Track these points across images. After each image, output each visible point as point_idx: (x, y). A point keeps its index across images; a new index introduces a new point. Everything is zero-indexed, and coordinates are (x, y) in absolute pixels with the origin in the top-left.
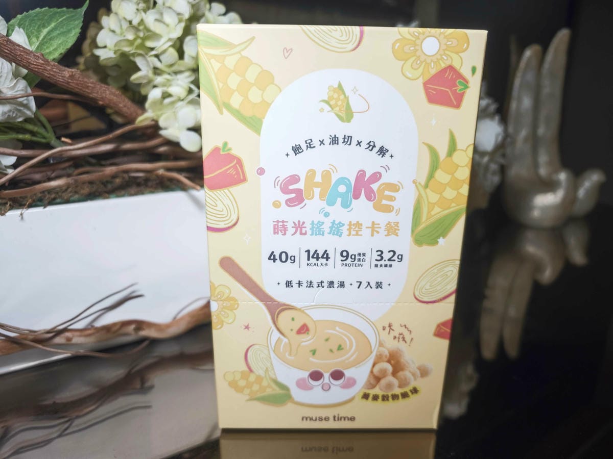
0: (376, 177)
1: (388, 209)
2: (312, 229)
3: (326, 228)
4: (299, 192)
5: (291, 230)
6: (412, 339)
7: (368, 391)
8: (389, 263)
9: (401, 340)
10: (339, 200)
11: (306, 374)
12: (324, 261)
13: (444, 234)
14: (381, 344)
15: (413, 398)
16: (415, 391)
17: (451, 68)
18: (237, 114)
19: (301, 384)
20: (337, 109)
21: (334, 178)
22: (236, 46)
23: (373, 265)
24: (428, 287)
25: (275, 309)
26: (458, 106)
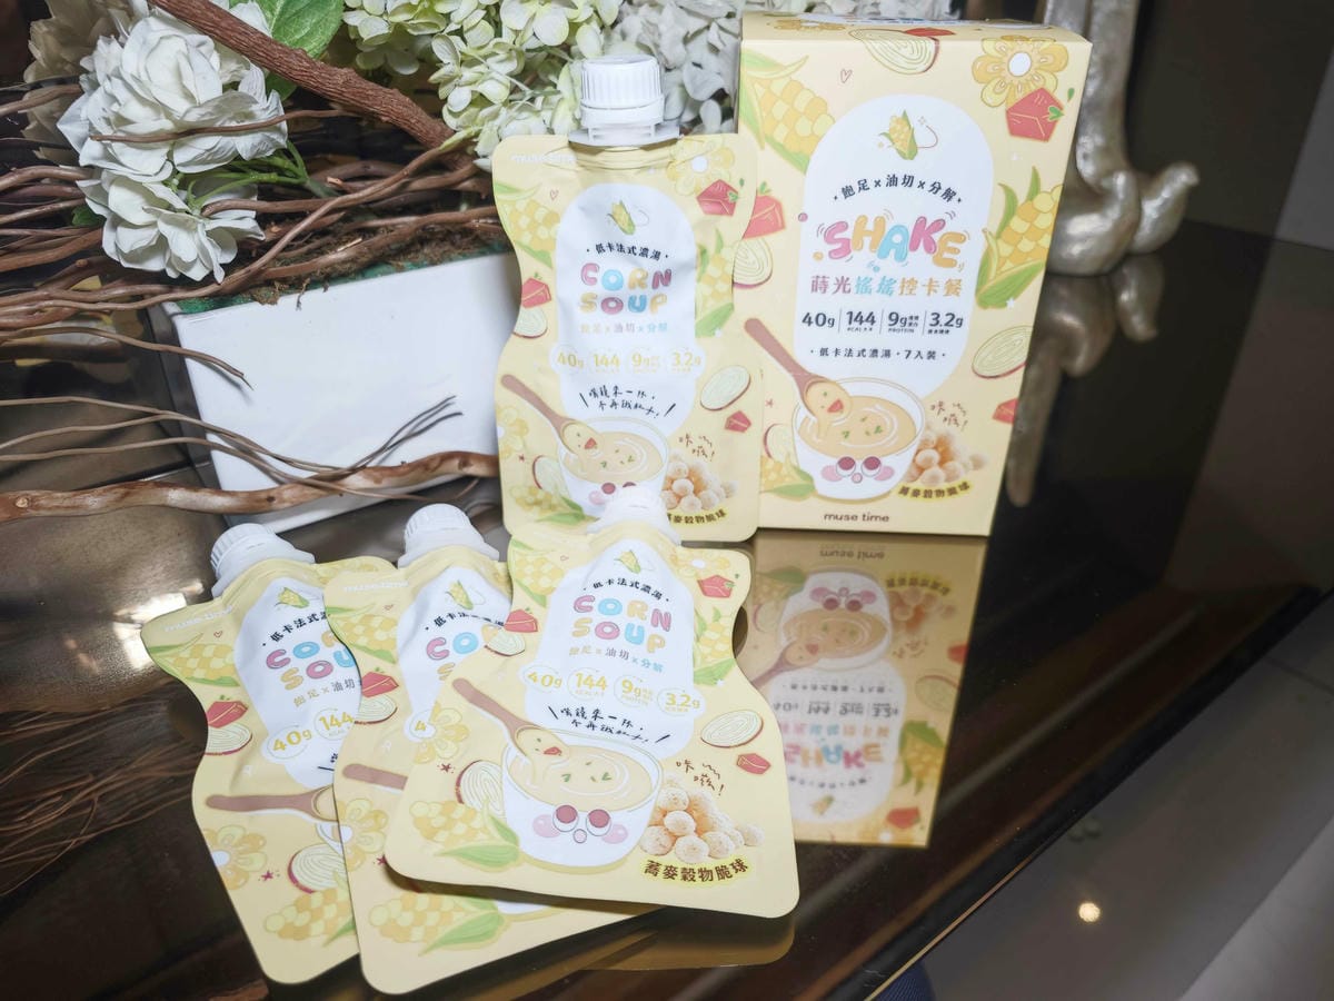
0: (939, 224)
1: (951, 263)
2: (858, 285)
3: (874, 285)
4: (846, 242)
5: (832, 287)
6: (966, 422)
7: (907, 485)
8: (947, 328)
9: (953, 422)
10: (892, 252)
11: (834, 461)
12: (867, 325)
13: (1015, 294)
14: (928, 427)
15: (962, 495)
16: (965, 486)
17: (1042, 91)
18: (781, 149)
19: (828, 474)
20: (900, 143)
21: (889, 227)
22: (786, 68)
23: (926, 332)
24: (990, 358)
25: (805, 381)
26: (1047, 138)
